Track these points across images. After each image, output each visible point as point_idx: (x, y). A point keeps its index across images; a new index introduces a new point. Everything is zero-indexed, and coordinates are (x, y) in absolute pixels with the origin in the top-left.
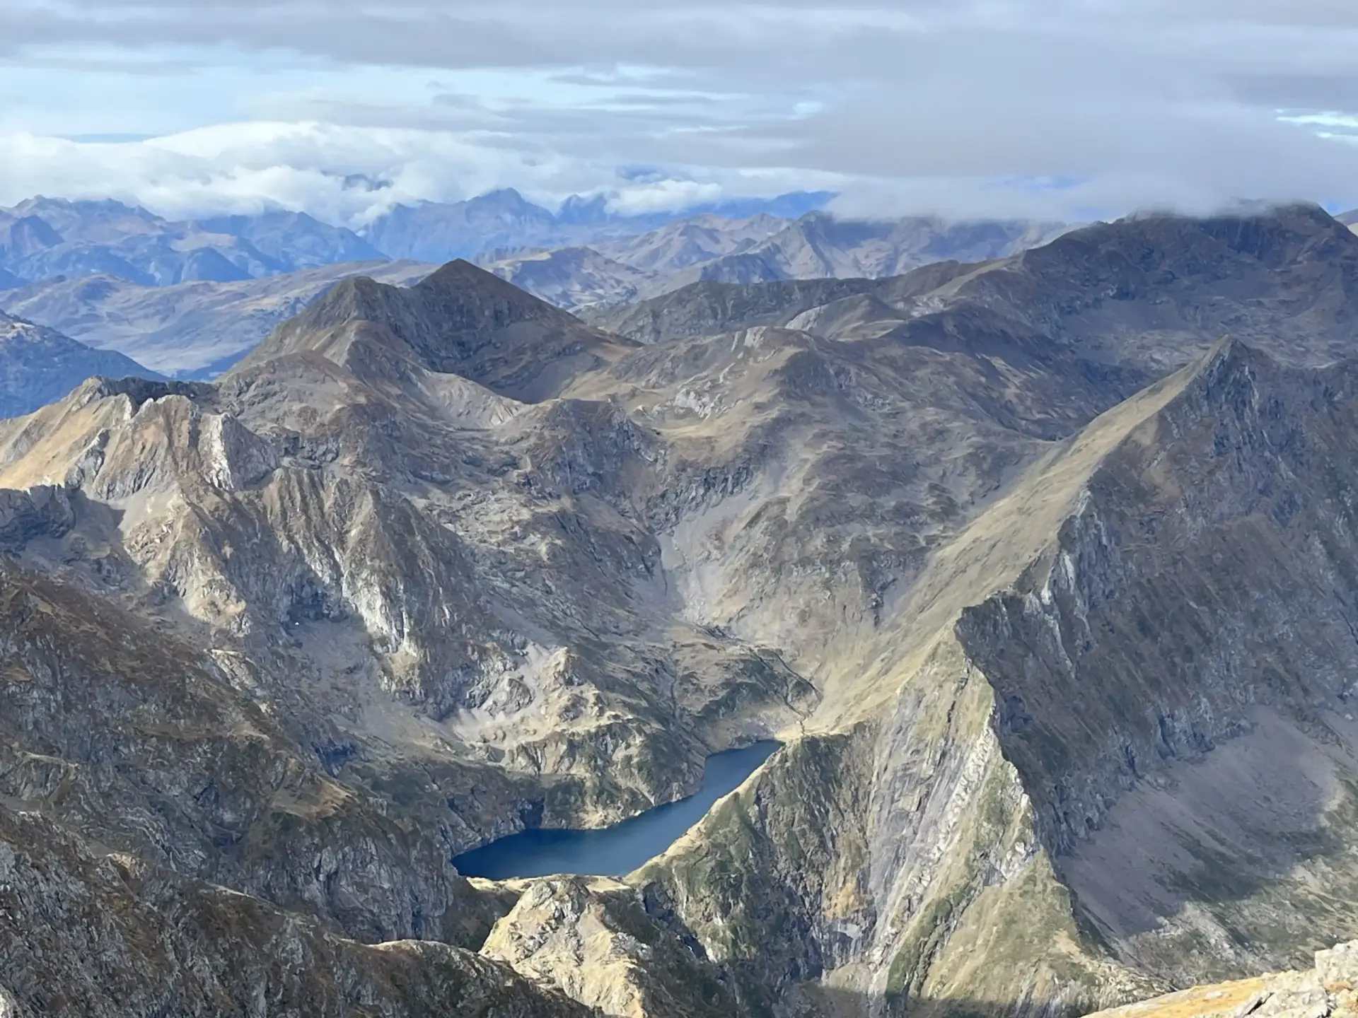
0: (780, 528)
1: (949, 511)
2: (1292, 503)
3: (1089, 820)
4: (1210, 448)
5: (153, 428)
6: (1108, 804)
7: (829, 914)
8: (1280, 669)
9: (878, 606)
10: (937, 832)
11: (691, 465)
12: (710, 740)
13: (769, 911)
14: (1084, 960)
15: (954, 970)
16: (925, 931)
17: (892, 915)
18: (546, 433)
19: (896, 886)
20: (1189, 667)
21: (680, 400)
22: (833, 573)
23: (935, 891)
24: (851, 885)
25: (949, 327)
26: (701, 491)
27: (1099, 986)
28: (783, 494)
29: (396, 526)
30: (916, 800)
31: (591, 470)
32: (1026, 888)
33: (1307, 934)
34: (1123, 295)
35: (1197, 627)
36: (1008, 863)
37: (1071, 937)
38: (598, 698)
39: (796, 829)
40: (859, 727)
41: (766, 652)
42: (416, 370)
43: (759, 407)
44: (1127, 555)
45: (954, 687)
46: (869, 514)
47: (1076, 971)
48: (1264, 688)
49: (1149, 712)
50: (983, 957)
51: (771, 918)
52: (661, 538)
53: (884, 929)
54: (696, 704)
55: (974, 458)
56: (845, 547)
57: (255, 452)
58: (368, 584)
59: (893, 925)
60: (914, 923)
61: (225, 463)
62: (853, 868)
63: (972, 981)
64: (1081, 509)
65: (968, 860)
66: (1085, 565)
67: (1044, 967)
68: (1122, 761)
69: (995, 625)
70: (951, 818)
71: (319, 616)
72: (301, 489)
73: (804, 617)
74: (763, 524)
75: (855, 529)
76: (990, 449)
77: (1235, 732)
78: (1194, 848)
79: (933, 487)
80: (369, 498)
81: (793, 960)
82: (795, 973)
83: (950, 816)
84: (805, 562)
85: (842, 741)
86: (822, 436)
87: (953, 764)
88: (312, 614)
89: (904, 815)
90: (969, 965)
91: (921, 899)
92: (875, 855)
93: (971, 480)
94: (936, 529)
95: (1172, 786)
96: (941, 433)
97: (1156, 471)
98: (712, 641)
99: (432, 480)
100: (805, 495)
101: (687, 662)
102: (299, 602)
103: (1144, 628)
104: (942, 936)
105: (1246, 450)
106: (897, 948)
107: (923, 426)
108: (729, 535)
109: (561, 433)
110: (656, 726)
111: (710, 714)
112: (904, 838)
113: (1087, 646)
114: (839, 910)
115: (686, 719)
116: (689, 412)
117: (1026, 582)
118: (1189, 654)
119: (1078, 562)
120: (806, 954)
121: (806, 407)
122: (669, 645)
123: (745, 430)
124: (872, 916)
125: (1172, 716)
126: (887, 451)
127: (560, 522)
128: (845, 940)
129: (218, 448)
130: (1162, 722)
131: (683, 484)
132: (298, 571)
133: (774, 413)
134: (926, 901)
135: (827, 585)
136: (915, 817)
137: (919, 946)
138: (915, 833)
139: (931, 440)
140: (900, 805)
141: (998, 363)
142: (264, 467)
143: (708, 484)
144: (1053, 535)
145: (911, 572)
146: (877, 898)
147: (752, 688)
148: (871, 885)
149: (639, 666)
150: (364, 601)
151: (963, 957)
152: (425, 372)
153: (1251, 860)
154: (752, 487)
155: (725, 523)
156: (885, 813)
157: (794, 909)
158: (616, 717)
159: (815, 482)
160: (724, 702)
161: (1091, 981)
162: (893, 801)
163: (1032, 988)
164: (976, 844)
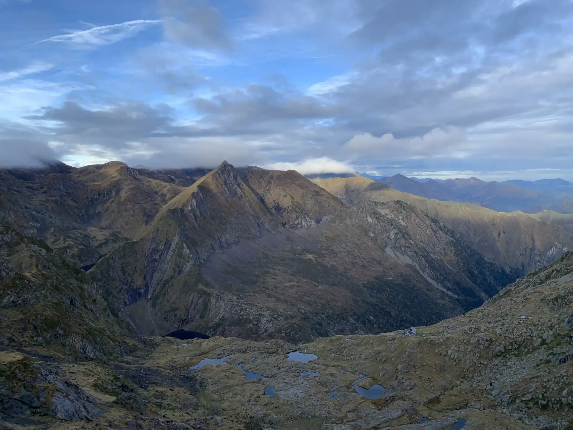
0: (119, 204)
1: (164, 201)
3: (204, 259)
6: (209, 256)
7: (135, 287)
9: (146, 221)
10: (164, 263)
11: (95, 190)
12: (100, 252)
13: (116, 288)
14: (206, 289)
15: (171, 297)
16: (163, 288)
17: (153, 285)
18: (51, 181)
19: (154, 278)
20: (224, 227)
22: (134, 213)
23: (166, 277)
24: (141, 279)
26: (98, 196)
27: (211, 295)
28: (120, 196)
30: (159, 255)
31: (65, 191)
32: (190, 274)
33: (258, 281)
35: (225, 219)
36: (184, 268)
37: (202, 284)
38: (64, 239)
39: (124, 265)
40: (141, 239)
41: (116, 232)
43: (114, 177)
44: (208, 203)
45: (167, 226)
47: (204, 292)
48: (240, 233)
49: (216, 237)
50: (179, 293)
51: (118, 290)
53: (151, 290)
54: (96, 244)
55: (169, 191)
56: (137, 207)
59: (153, 288)
60: (159, 287)
62: (141, 274)
63: (176, 299)
64: (196, 191)
65: (173, 269)
66: (198, 203)
67: (196, 293)
68: (211, 247)
69: (177, 214)
70: (169, 258)
73: (127, 223)
74: (114, 203)
76: (172, 188)
77: (234, 242)
78: (230, 266)
81: (125, 300)
82: (125, 303)
84: (126, 211)
85: (136, 243)
86: (130, 184)
87: (168, 245)
89: (155, 260)
90: (175, 295)
91: (161, 281)
92: (148, 270)
93: (169, 195)
94: (161, 204)
95: (223, 253)
96: (161, 186)
97: (212, 186)
98: (101, 230)
100: (127, 196)
101: (94, 234)
103: (213, 218)
104: (167, 289)
106: (155, 293)
108: (105, 206)
109: (56, 181)
110: (82, 247)
111: (100, 246)
112: (156, 265)
113: (200, 221)
114: (138, 286)
115: (93, 247)
116: (94, 180)
117: (184, 205)
118: (223, 224)
119: (197, 202)
121: (125, 178)
122: (89, 231)
123: (110, 182)
124: (147, 286)
125: (221, 238)
126: (147, 188)
127: (56, 202)
128: (140, 294)
130: (219, 239)
131: (92, 194)
133: (117, 179)
134: (163, 280)
135: (132, 216)
136: (158, 260)
137: (161, 292)
138: (159, 264)
139: (158, 187)
140: (154, 257)
141: (173, 177)
143: (99, 194)
144: (190, 196)
145: (155, 213)
146: (149, 282)
147: (113, 240)
148: (147, 278)
149: (79, 235)
151: (173, 294)
153: (242, 267)
154: (111, 195)
156: (150, 259)
157: (125, 287)
158: (70, 244)
159: (128, 193)
160: (104, 243)
161: (209, 294)
162: (152, 256)
163: (193, 298)
164: (176, 265)
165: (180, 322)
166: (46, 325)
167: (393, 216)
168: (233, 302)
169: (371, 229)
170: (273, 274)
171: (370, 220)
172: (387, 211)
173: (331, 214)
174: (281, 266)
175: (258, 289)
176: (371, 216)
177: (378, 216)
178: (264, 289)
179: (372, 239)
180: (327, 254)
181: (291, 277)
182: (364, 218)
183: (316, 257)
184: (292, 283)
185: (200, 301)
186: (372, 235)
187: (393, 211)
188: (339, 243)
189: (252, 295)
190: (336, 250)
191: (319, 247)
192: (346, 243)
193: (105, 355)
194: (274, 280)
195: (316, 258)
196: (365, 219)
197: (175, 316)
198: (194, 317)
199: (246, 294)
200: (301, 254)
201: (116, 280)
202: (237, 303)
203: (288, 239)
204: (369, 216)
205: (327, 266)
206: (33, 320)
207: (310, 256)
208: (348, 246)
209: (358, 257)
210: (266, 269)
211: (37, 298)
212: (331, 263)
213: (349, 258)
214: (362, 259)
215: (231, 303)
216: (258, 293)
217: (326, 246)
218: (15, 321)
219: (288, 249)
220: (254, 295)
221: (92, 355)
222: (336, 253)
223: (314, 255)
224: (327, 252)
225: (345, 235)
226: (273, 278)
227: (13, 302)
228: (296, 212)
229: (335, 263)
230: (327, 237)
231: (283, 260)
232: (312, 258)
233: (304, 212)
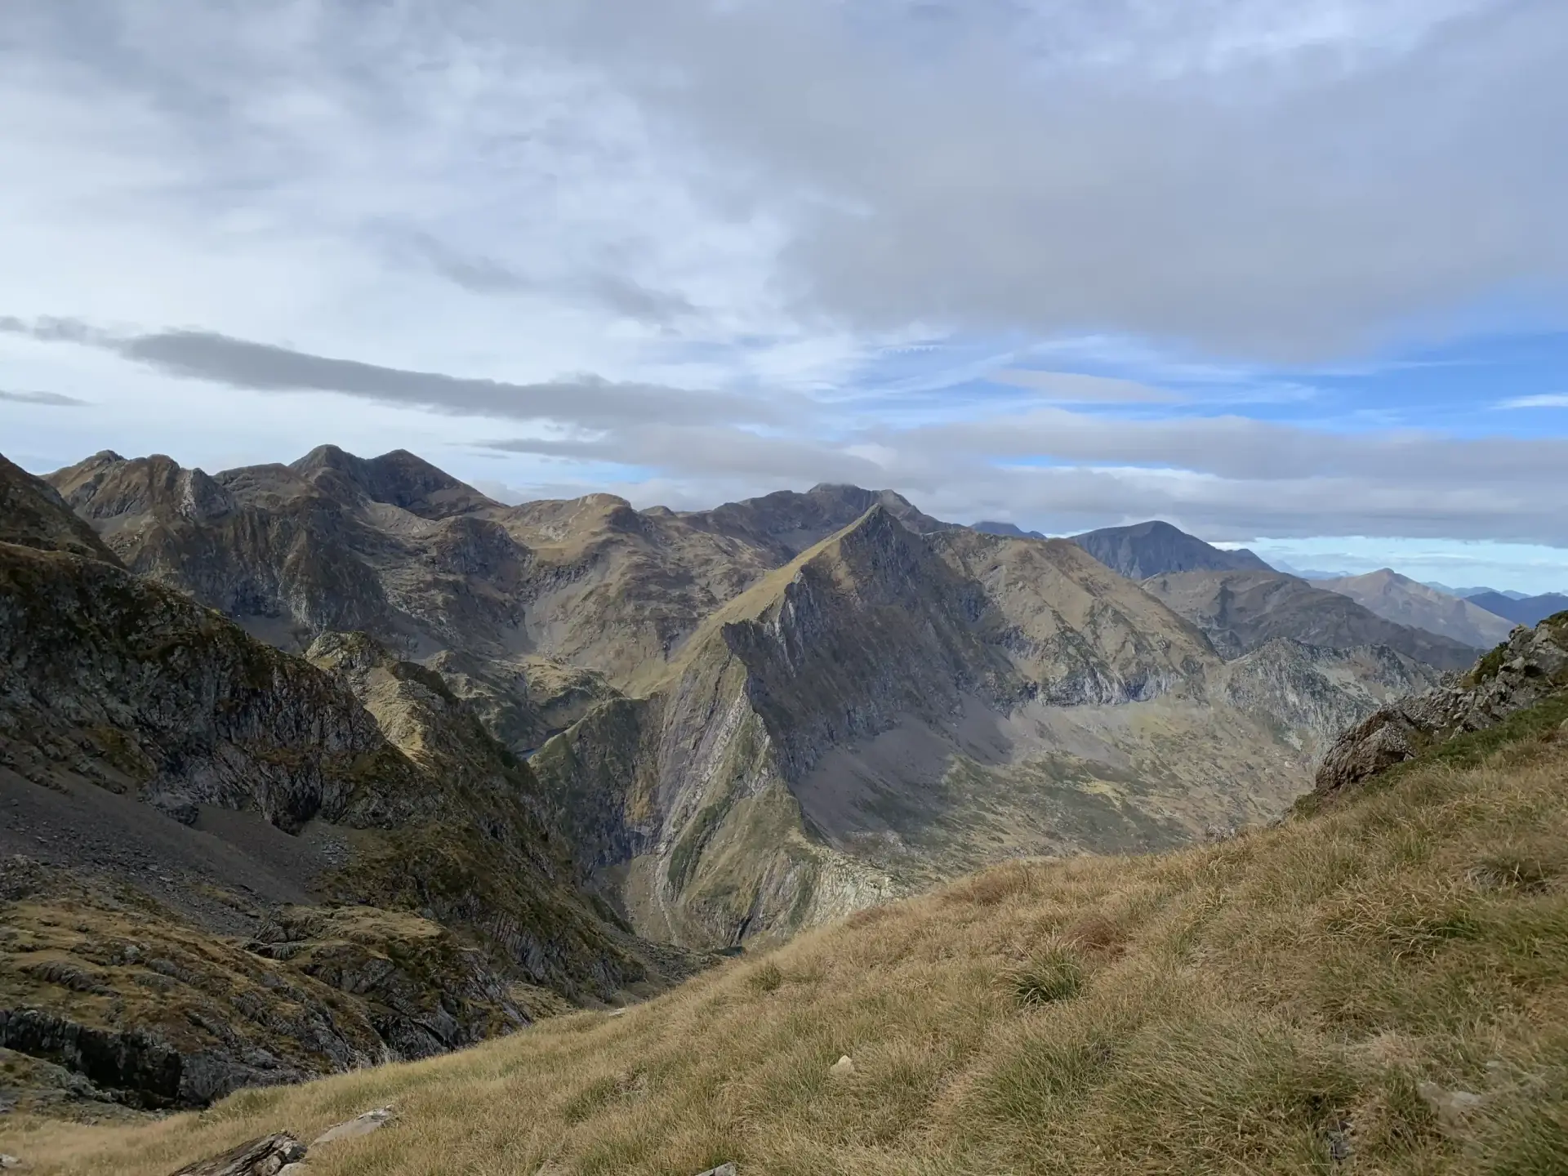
0: (604, 601)
1: (712, 601)
2: (916, 603)
3: (807, 763)
4: (870, 564)
5: (138, 474)
6: (819, 757)
7: (629, 820)
8: (915, 692)
9: (666, 649)
10: (707, 762)
11: (548, 563)
12: (550, 721)
13: (584, 815)
14: (810, 846)
15: (717, 856)
16: (697, 829)
17: (674, 819)
18: (449, 535)
19: (677, 800)
20: (863, 683)
21: (543, 532)
22: (639, 628)
23: (704, 800)
24: (645, 799)
25: (710, 521)
26: (554, 580)
28: (606, 581)
29: (324, 557)
30: (693, 741)
31: (479, 561)
32: (770, 799)
33: (949, 841)
34: (804, 527)
35: (867, 660)
36: (757, 782)
37: (800, 832)
38: (468, 680)
39: (607, 760)
40: (654, 695)
41: (592, 673)
42: (363, 499)
43: (595, 534)
44: (824, 614)
45: (719, 667)
46: (662, 597)
47: (804, 854)
48: (905, 703)
49: (841, 705)
50: (738, 847)
52: (525, 607)
53: (668, 829)
54: (542, 700)
55: (727, 575)
56: (647, 613)
57: (219, 498)
58: (298, 592)
59: (674, 826)
60: (690, 824)
61: (192, 500)
62: (647, 787)
63: (731, 863)
64: (797, 581)
65: (728, 780)
66: (800, 614)
67: (782, 852)
68: (826, 731)
69: (746, 637)
70: (717, 753)
71: (258, 613)
72: (252, 527)
73: (619, 653)
74: (593, 599)
75: (654, 604)
76: (736, 571)
77: (891, 726)
78: (874, 789)
79: (702, 589)
80: (304, 535)
81: (601, 851)
82: (602, 860)
83: (716, 752)
84: (620, 621)
85: (643, 703)
86: (635, 553)
87: (719, 717)
88: (252, 610)
89: (683, 752)
90: (729, 852)
91: (695, 809)
92: (663, 779)
93: (725, 586)
94: (704, 610)
95: (856, 752)
96: (708, 562)
97: (841, 572)
98: (555, 665)
99: (363, 551)
100: (622, 582)
101: (538, 674)
102: (244, 601)
103: (836, 656)
104: (709, 833)
105: (889, 571)
106: (678, 841)
107: (696, 556)
108: (571, 605)
109: (459, 535)
110: (510, 704)
111: (551, 705)
112: (684, 767)
113: (803, 661)
114: (636, 817)
115: (534, 707)
116: (549, 539)
117: (763, 616)
118: (863, 675)
119: (797, 609)
120: (610, 849)
121: (623, 537)
122: (526, 665)
123: (585, 544)
124: (660, 820)
125: (854, 710)
126: (673, 566)
127: (455, 587)
128: (639, 837)
129: (188, 489)
130: (848, 712)
131: (542, 574)
132: (244, 578)
133: (604, 537)
134: (699, 809)
135: (634, 634)
136: (692, 753)
137: (693, 840)
138: (691, 764)
139: (701, 565)
140: (682, 745)
141: (738, 542)
142: (224, 508)
143: (558, 575)
144: (782, 592)
145: (688, 631)
146: (664, 808)
147: (582, 692)
148: (660, 799)
149: (503, 674)
150: (294, 603)
151: (724, 847)
152: (370, 501)
153: (908, 797)
154: (587, 578)
155: (569, 598)
156: (671, 751)
157: (603, 815)
158: (481, 694)
159: (629, 576)
160: (560, 699)
161: (815, 861)
162: (676, 743)
163: (773, 867)
164: (734, 769)
165: (737, 926)
166: (443, 882)
167: (1365, 691)
168: (880, 889)
169: (1294, 725)
170: (995, 828)
171: (1292, 698)
172: (1348, 676)
173: (1175, 670)
174: (1015, 805)
175: (950, 863)
176: (1295, 687)
177: (1319, 687)
178: (966, 865)
179: (1296, 754)
180: (1155, 786)
181: (1045, 841)
182: (1273, 689)
183: (1121, 790)
184: (1049, 858)
185: (792, 875)
186: (1296, 743)
187: (1365, 677)
188: (1194, 756)
189: (934, 877)
190: (1185, 778)
191: (1132, 764)
192: (1214, 760)
193: (571, 975)
194: (996, 845)
195: (1122, 795)
196: (1278, 693)
197: (727, 907)
198: (775, 916)
199: (917, 872)
200: (1079, 779)
201: (584, 795)
202: (891, 895)
203: (1043, 732)
204: (1289, 686)
205: (1154, 821)
206: (416, 863)
207: (1103, 788)
208: (1220, 768)
209: (1250, 804)
210: (974, 809)
211: (427, 811)
212: (1167, 813)
213: (1221, 804)
214: (1264, 812)
215: (876, 891)
216: (949, 874)
217: (1153, 763)
218: (378, 861)
219: (1039, 760)
220: (938, 880)
221: (540, 972)
222: (1183, 787)
223: (1115, 785)
224: (1153, 781)
225: (1215, 737)
226: (994, 839)
227: (375, 814)
228: (1069, 656)
229: (1178, 815)
230: (1158, 736)
231: (1024, 790)
232: (1111, 794)
233: (1093, 660)
